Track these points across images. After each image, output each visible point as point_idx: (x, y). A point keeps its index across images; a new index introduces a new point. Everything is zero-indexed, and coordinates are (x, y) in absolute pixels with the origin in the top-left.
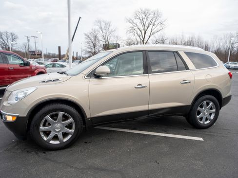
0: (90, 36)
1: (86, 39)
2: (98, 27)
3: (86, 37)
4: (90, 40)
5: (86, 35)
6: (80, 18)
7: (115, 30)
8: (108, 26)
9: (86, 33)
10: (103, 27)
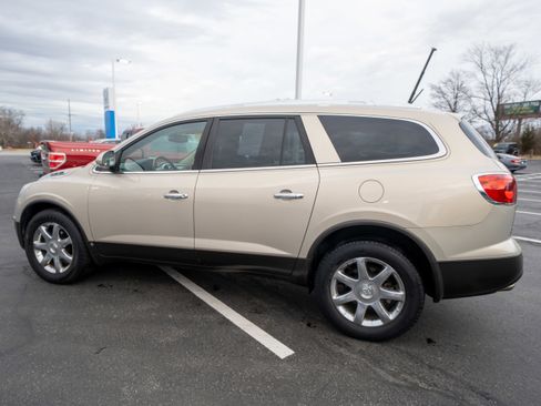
0: (444, 89)
1: (434, 96)
2: (473, 64)
3: (434, 92)
4: (443, 100)
5: (433, 87)
6: (434, 50)
7: (522, 67)
8: (502, 58)
9: (436, 83)
10: (487, 62)
